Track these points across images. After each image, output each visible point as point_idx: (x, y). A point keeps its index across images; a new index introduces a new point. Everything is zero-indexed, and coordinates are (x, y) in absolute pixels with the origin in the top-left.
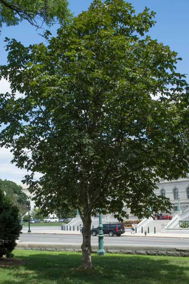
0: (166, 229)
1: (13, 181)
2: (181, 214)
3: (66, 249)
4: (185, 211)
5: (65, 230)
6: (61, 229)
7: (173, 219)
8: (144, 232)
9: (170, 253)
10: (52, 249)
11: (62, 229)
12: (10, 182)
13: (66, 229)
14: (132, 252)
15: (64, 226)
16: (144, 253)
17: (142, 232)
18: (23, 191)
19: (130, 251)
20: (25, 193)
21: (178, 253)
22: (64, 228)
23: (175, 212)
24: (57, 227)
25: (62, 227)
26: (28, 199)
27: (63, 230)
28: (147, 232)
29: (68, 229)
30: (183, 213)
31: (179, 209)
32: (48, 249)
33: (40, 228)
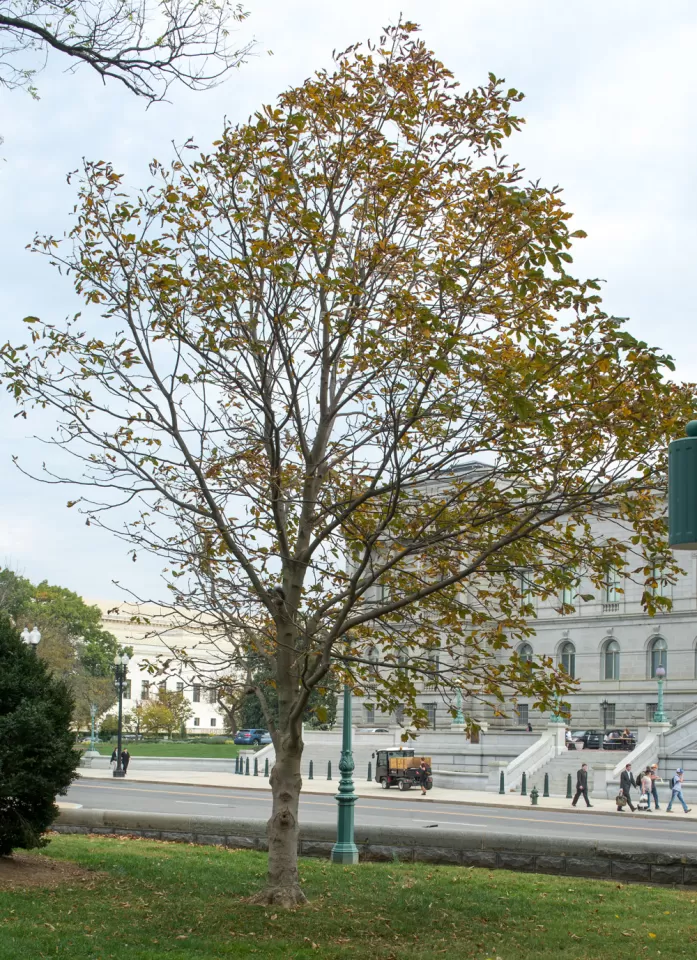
0: (608, 784)
1: (72, 591)
2: (665, 730)
3: (230, 838)
4: (680, 722)
5: (247, 773)
6: (234, 770)
7: (639, 749)
8: (529, 793)
9: (578, 862)
10: (182, 836)
11: (239, 770)
12: (57, 590)
13: (252, 770)
14: (449, 856)
15: (244, 760)
16: (492, 861)
17: (524, 792)
18: (106, 628)
19: (442, 852)
20: (112, 633)
21: (605, 864)
22: (244, 766)
23: (647, 726)
24: (220, 763)
25: (237, 762)
26: (121, 655)
27: (241, 773)
28: (541, 794)
29: (259, 770)
30: (675, 728)
31: (662, 713)
32: (170, 835)
33: (158, 762)
